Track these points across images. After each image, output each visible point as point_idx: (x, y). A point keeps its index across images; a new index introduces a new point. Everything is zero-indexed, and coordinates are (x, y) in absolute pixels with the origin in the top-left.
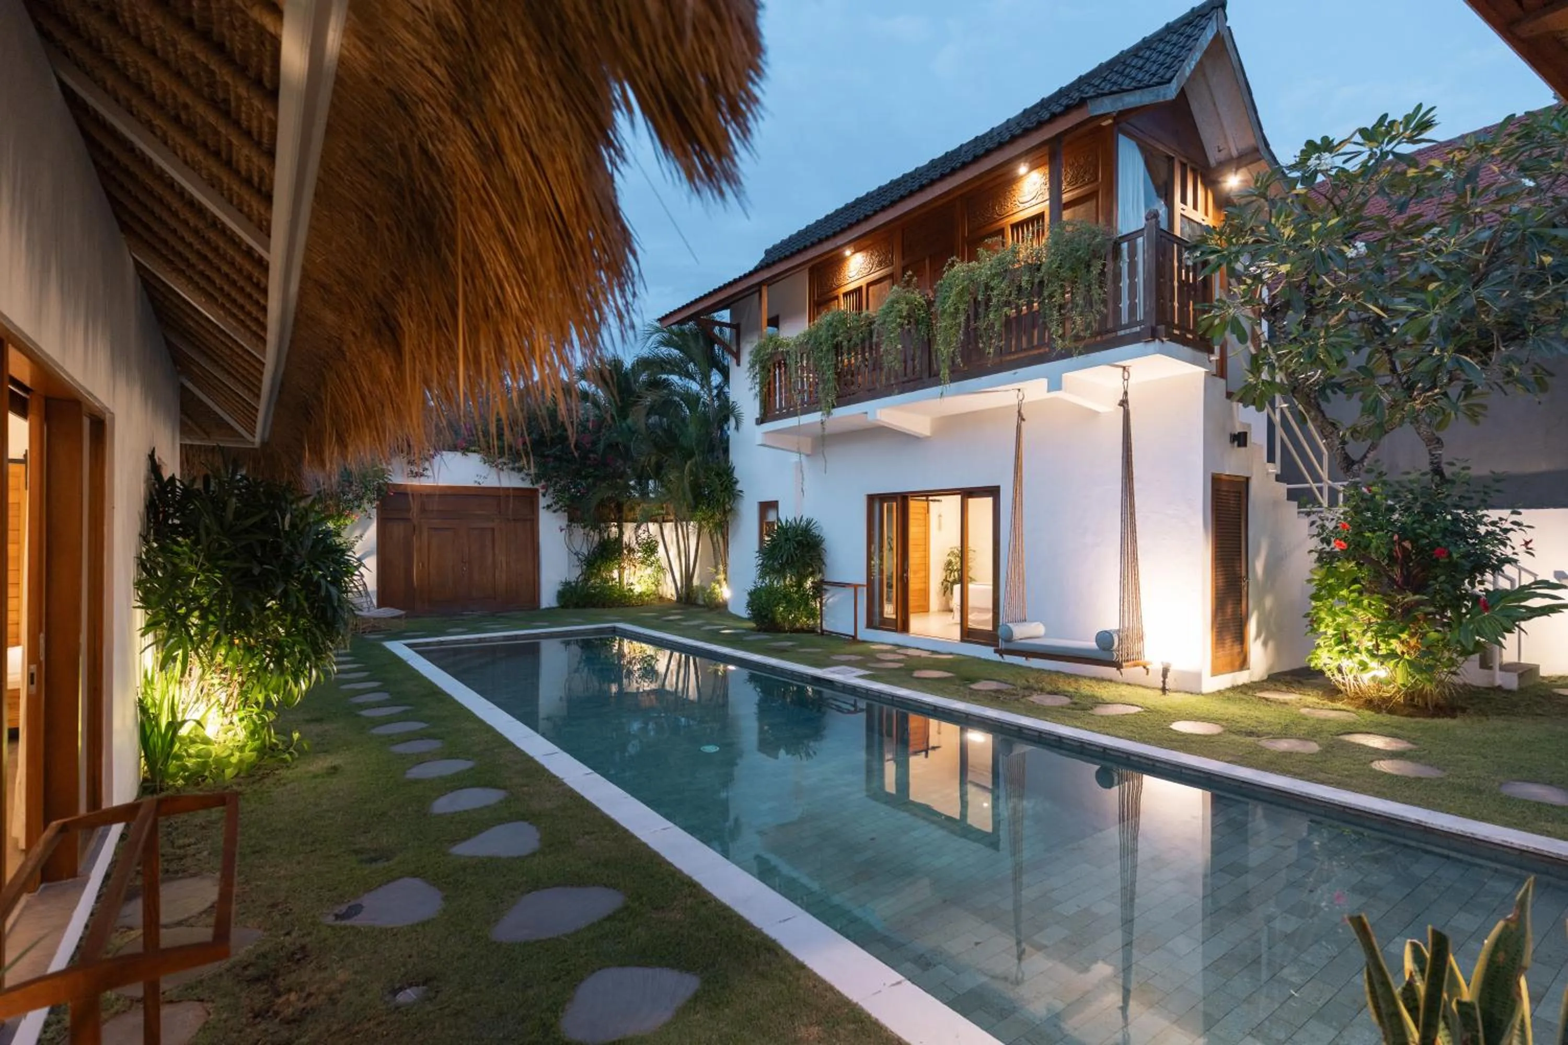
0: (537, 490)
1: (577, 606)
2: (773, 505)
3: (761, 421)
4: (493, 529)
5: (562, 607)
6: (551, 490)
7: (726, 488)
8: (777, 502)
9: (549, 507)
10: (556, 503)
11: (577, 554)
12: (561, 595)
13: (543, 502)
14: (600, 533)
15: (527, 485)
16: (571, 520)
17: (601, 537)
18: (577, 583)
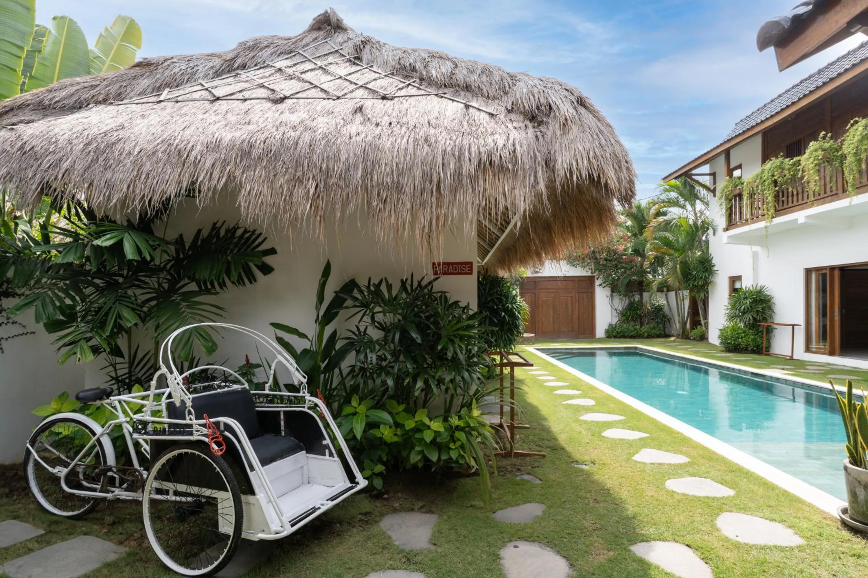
0: (594, 276)
1: (615, 337)
2: (739, 278)
3: (726, 229)
4: (572, 297)
5: (608, 337)
6: (601, 276)
7: (707, 270)
8: (741, 276)
9: (600, 285)
10: (604, 283)
11: (616, 310)
12: (607, 331)
13: (598, 282)
14: (629, 298)
15: (589, 274)
16: (612, 291)
17: (630, 301)
18: (616, 324)
